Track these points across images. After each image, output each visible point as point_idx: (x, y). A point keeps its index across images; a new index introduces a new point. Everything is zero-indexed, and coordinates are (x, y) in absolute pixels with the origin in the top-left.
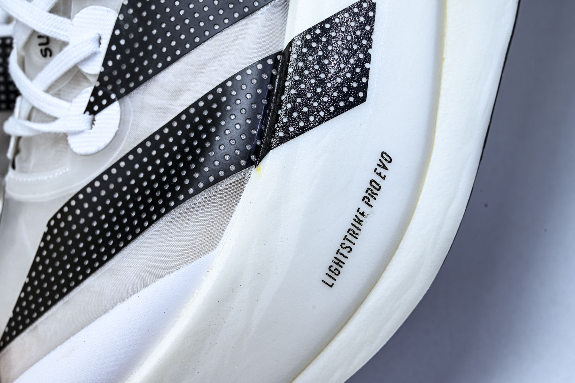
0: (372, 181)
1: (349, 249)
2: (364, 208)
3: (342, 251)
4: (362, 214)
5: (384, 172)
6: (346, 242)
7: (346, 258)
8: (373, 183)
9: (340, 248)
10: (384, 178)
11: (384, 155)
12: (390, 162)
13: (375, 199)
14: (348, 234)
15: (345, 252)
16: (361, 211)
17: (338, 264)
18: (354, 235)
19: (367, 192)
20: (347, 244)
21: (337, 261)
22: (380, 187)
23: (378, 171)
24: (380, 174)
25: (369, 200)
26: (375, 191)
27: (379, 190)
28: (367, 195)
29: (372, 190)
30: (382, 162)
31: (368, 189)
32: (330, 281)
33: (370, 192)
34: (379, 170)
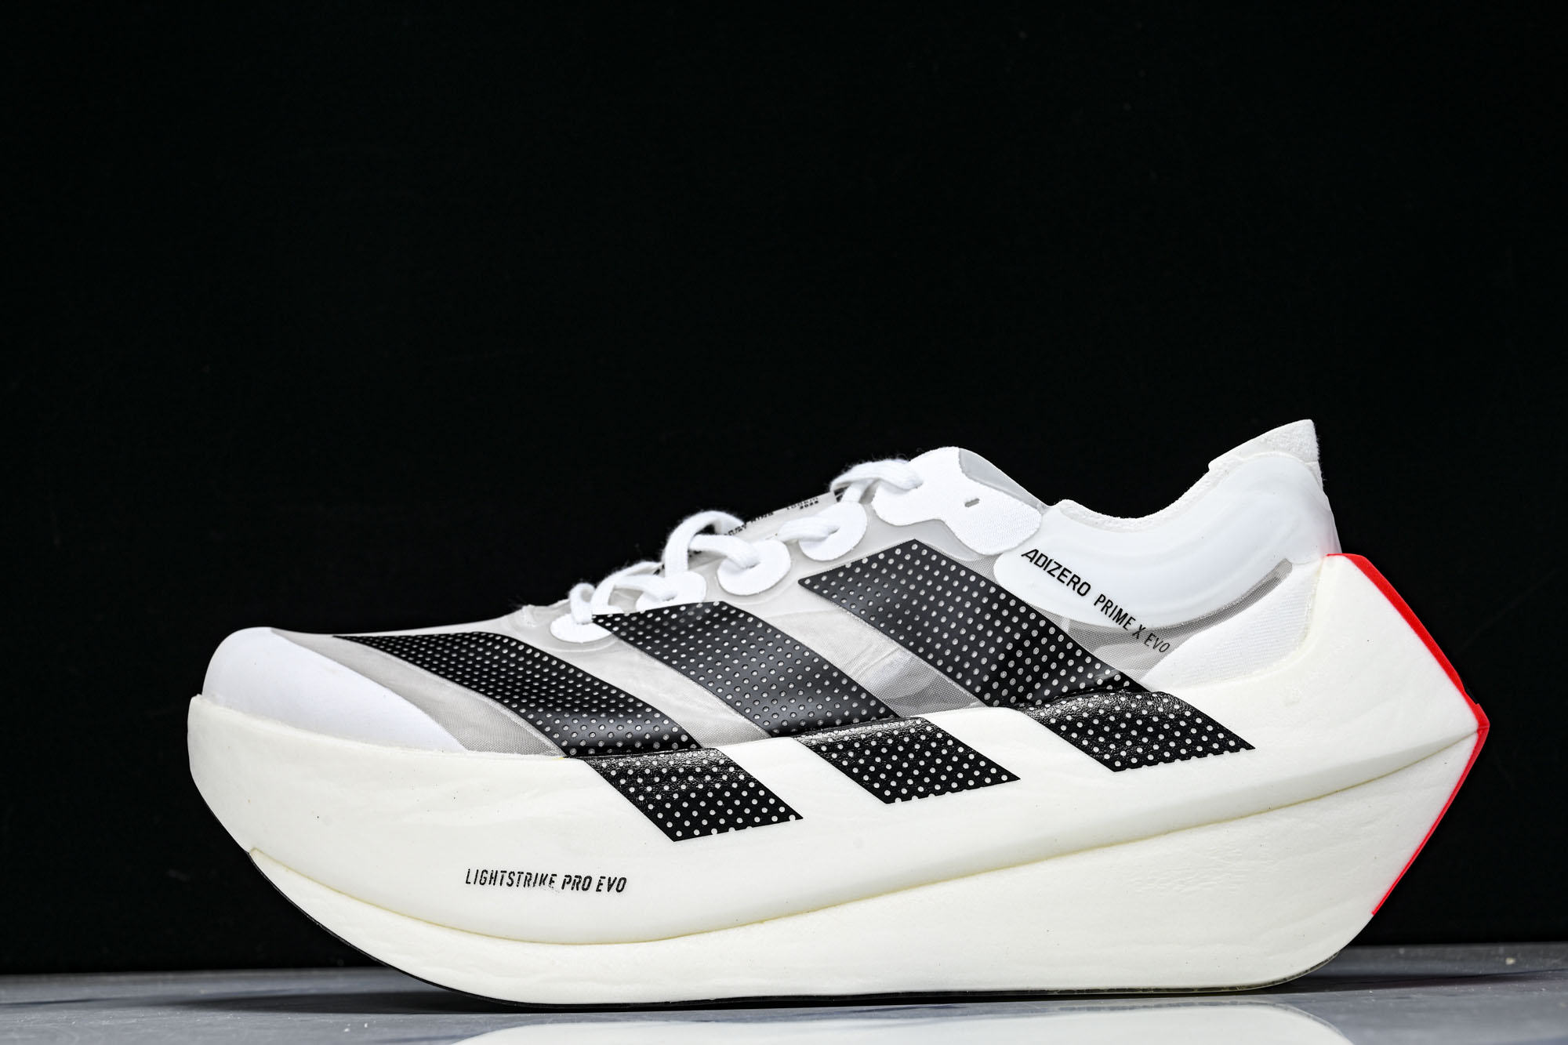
0: (590, 878)
1: (510, 883)
2: (559, 881)
3: (506, 875)
4: (552, 881)
5: (604, 888)
6: (517, 875)
7: (501, 884)
8: (588, 880)
9: (508, 873)
10: (598, 890)
11: (623, 881)
12: (618, 891)
13: (572, 888)
14: (525, 874)
15: (506, 880)
16: (554, 878)
17: (491, 878)
18: (527, 882)
19: (576, 877)
20: (515, 878)
21: (494, 876)
22: (587, 889)
23: (603, 881)
24: (600, 884)
25: (568, 883)
26: (580, 886)
27: (583, 889)
28: (573, 878)
29: (580, 881)
30: (614, 882)
31: (580, 877)
32: (472, 879)
33: (577, 880)
34: (605, 882)
